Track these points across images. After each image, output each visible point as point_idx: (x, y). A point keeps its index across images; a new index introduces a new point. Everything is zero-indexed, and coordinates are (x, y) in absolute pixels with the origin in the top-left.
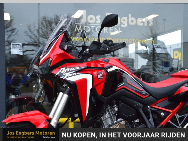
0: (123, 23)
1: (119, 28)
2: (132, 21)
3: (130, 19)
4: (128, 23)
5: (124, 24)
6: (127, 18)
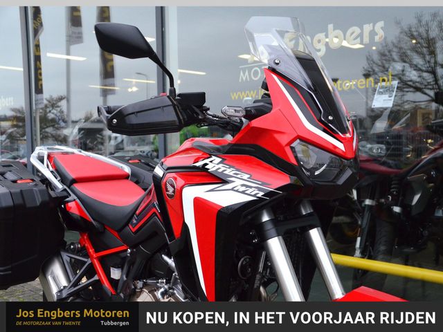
5: (319, 50)
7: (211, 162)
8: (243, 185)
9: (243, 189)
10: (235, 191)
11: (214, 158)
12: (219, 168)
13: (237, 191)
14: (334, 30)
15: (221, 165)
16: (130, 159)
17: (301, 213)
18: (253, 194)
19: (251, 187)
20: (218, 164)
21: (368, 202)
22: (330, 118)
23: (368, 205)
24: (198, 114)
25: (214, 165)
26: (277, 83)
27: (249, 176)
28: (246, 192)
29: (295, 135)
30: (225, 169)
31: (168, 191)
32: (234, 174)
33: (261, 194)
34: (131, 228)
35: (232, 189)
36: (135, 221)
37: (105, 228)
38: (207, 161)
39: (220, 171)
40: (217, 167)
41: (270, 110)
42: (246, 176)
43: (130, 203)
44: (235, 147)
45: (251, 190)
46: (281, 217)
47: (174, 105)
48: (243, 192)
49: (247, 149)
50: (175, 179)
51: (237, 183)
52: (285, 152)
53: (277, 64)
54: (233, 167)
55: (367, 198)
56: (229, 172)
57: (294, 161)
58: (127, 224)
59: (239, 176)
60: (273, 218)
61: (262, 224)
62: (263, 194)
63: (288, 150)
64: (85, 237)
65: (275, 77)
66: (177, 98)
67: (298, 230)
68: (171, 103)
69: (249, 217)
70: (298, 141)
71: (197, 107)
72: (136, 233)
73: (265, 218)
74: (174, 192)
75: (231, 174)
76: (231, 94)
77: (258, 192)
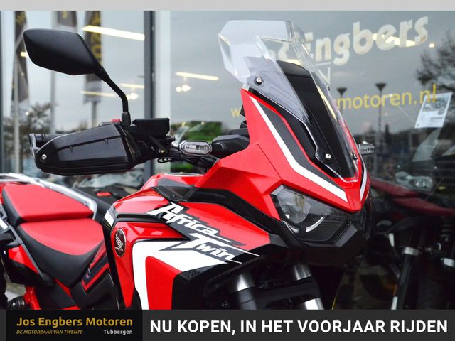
0: (339, 53)
1: (329, 69)
2: (363, 42)
3: (357, 38)
4: (351, 49)
5: (341, 56)
6: (348, 34)
7: (170, 210)
8: (208, 244)
9: (208, 248)
10: (197, 251)
11: (174, 205)
12: (180, 220)
13: (200, 251)
14: (361, 29)
15: (182, 216)
16: (99, 192)
17: (295, 277)
18: (220, 256)
19: (218, 247)
20: (178, 214)
21: (408, 251)
22: (328, 156)
23: (409, 255)
24: (156, 148)
25: (173, 215)
26: (256, 108)
27: (217, 232)
28: (212, 253)
29: (278, 179)
30: (187, 220)
31: (117, 246)
32: (198, 228)
33: (230, 257)
34: (84, 286)
35: (195, 249)
36: (88, 277)
37: (55, 282)
38: (165, 209)
39: (180, 223)
40: (177, 217)
41: (247, 144)
42: (213, 232)
43: (86, 252)
44: (201, 193)
45: (218, 251)
46: (266, 284)
47: (123, 136)
48: (208, 254)
49: (217, 195)
50: (126, 230)
51: (201, 240)
52: (264, 202)
53: (259, 83)
54: (197, 219)
55: (407, 245)
56: (192, 225)
57: (275, 214)
58: (79, 279)
59: (203, 231)
60: (253, 286)
61: (237, 294)
62: (233, 256)
63: (268, 199)
64: (31, 292)
65: (255, 101)
66: (132, 125)
67: (290, 301)
68: (119, 134)
69: (217, 286)
70: (282, 186)
71: (157, 137)
72: (88, 291)
73: (242, 285)
74: (123, 247)
75: (194, 228)
76: (232, 110)
77: (227, 254)
